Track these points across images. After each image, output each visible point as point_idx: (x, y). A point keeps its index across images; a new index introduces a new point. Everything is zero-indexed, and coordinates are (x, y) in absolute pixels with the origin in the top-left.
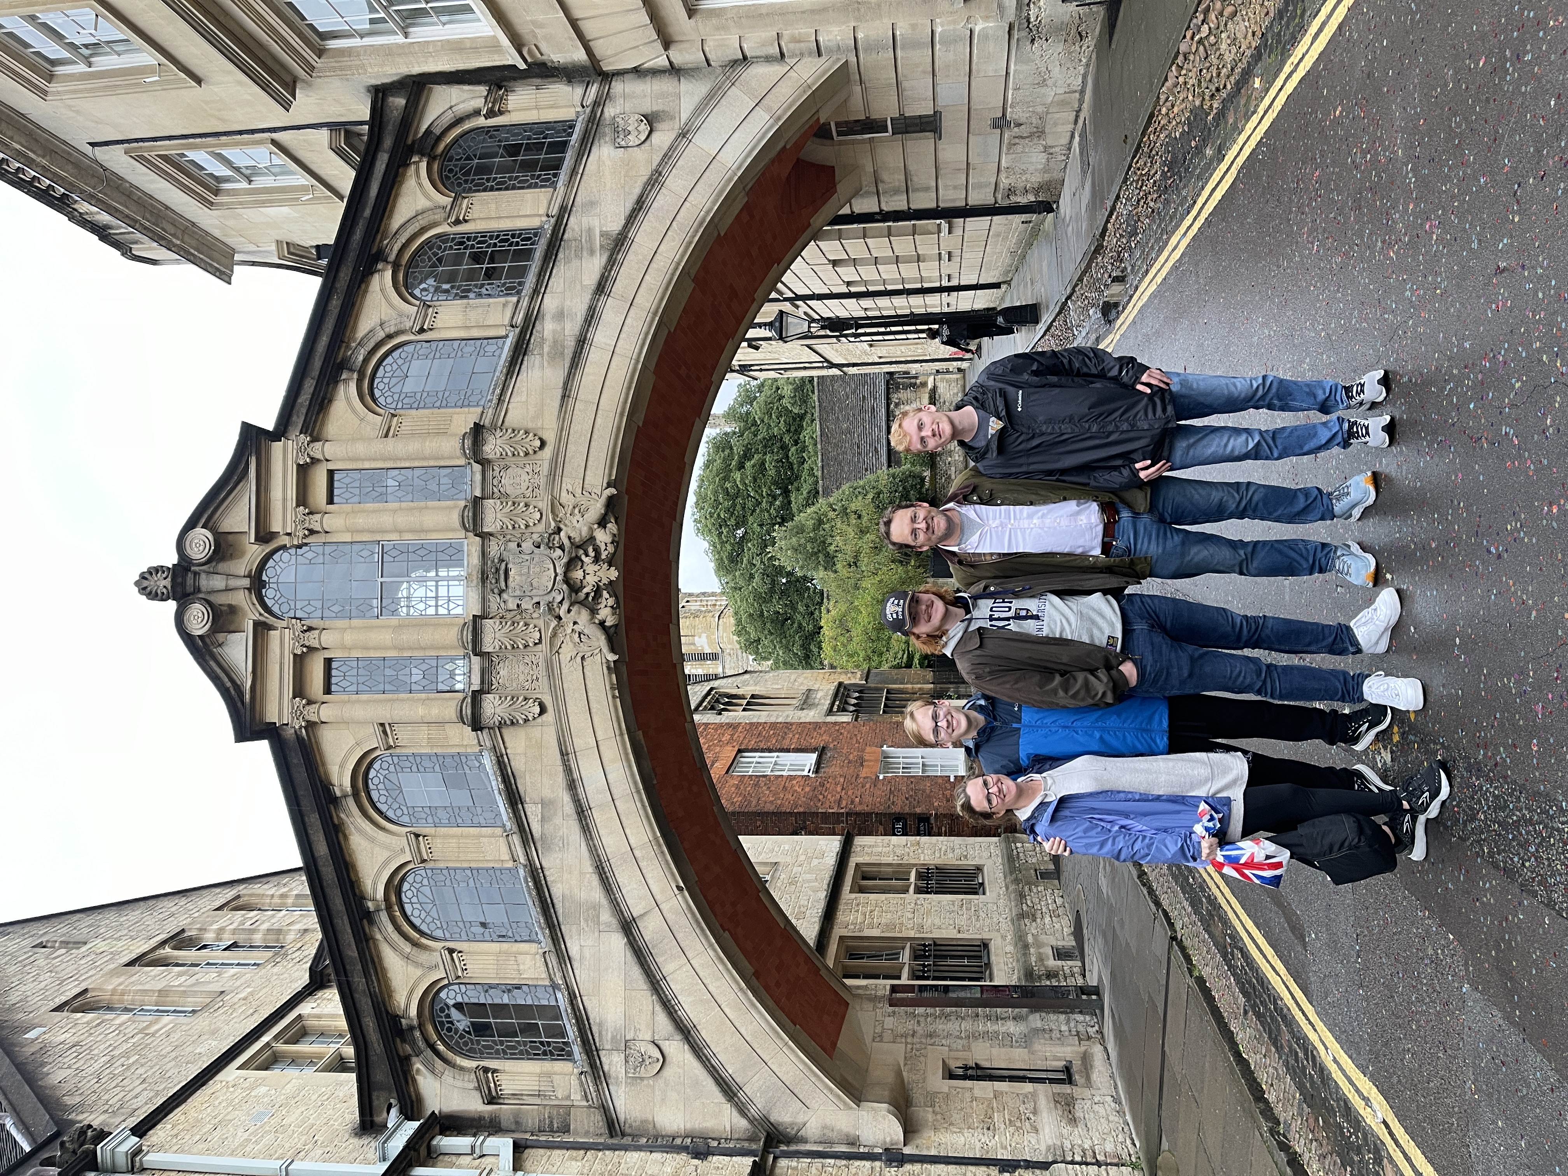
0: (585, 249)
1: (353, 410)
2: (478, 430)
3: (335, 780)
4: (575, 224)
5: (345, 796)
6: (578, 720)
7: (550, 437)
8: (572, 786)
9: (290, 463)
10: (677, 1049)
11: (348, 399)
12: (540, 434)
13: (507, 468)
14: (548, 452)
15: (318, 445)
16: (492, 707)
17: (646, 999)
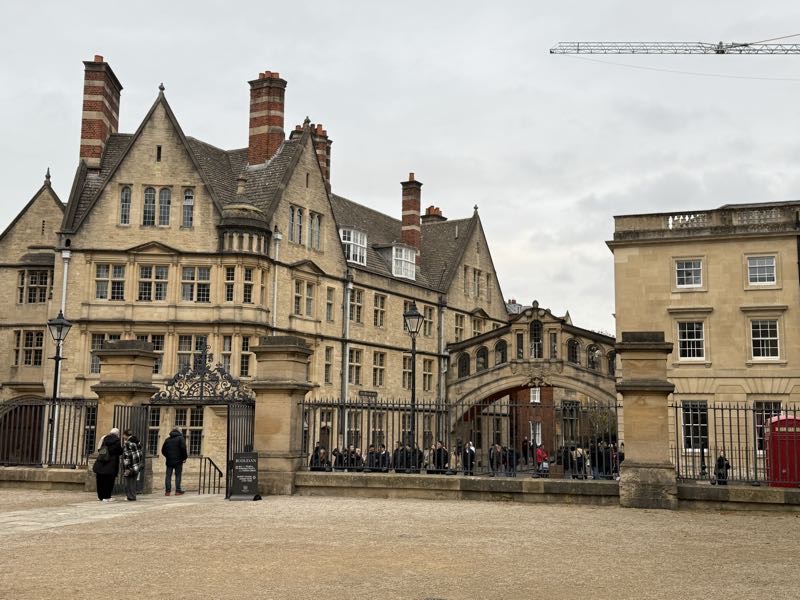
0: (596, 380)
1: (567, 337)
2: (562, 362)
3: (502, 336)
4: (601, 379)
5: (500, 339)
6: (513, 379)
7: (561, 374)
8: (501, 379)
9: (558, 327)
10: (459, 397)
11: (569, 336)
12: (562, 372)
13: (556, 366)
14: (558, 374)
15: (561, 331)
16: (514, 365)
17: (468, 391)
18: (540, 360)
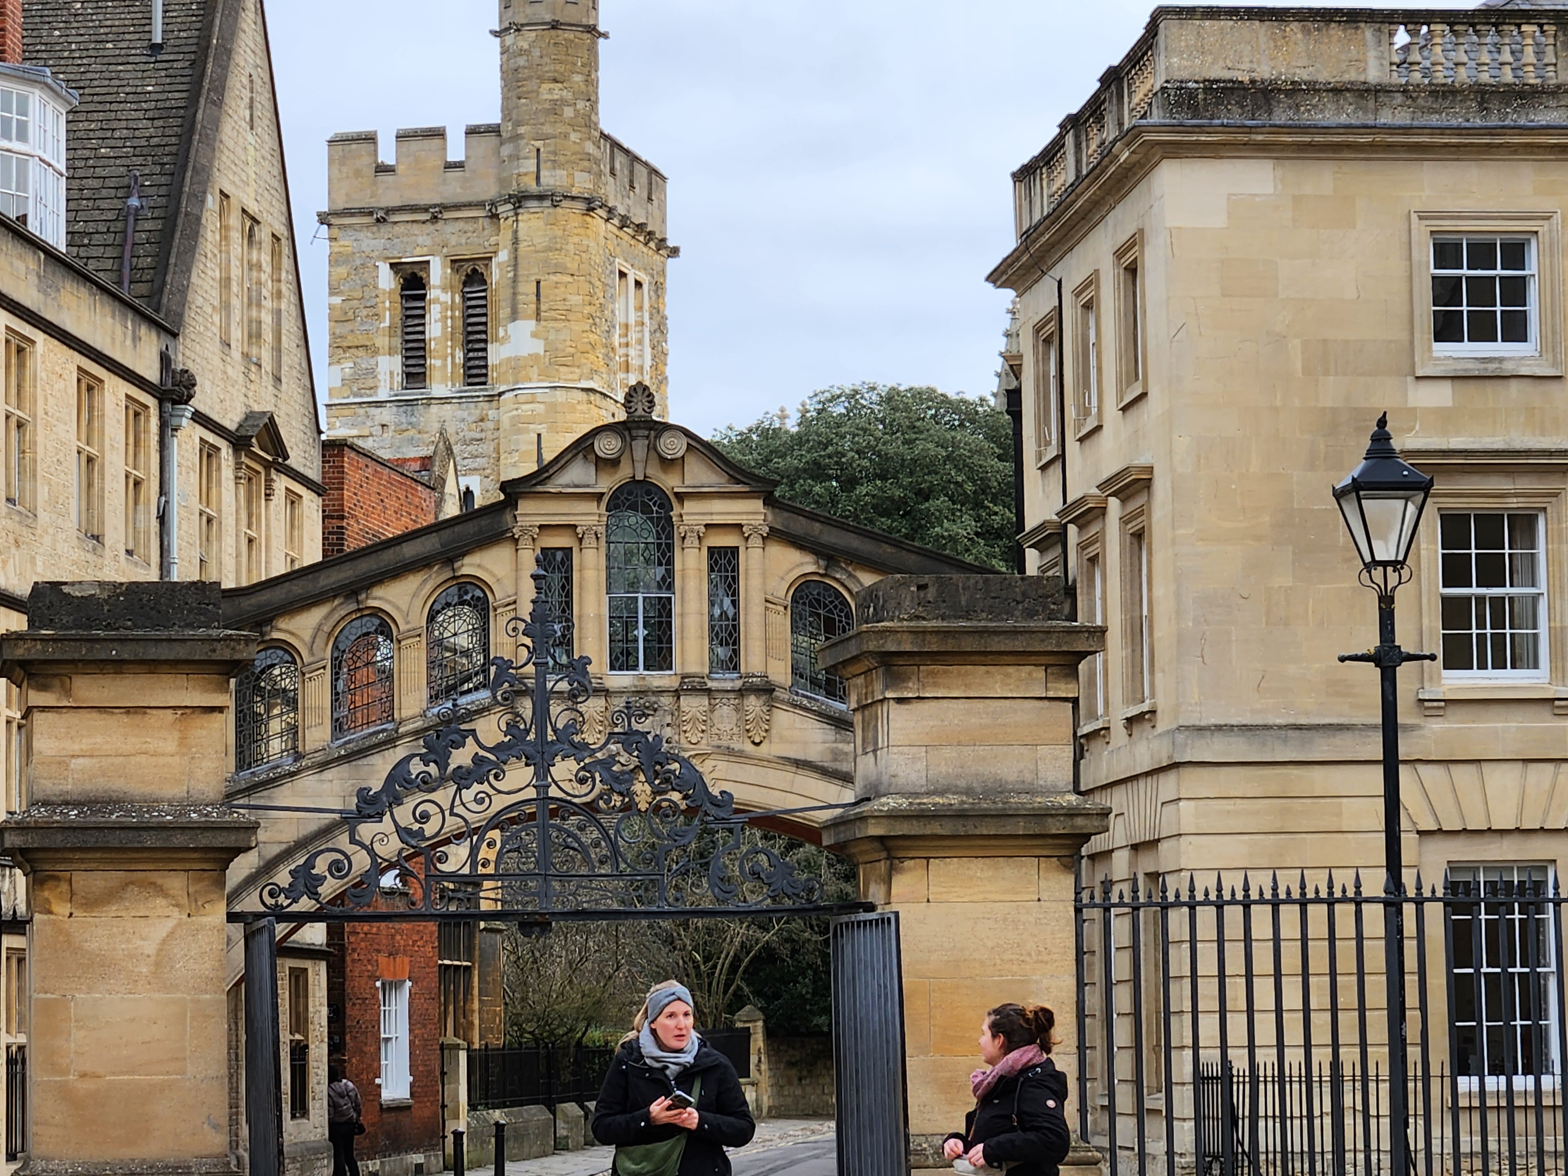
1: (792, 570)
2: (768, 689)
3: (467, 560)
5: (454, 570)
7: (764, 750)
9: (745, 517)
11: (802, 564)
12: (766, 740)
13: (737, 710)
14: (749, 748)
15: (759, 542)
17: (291, 837)
18: (660, 679)
